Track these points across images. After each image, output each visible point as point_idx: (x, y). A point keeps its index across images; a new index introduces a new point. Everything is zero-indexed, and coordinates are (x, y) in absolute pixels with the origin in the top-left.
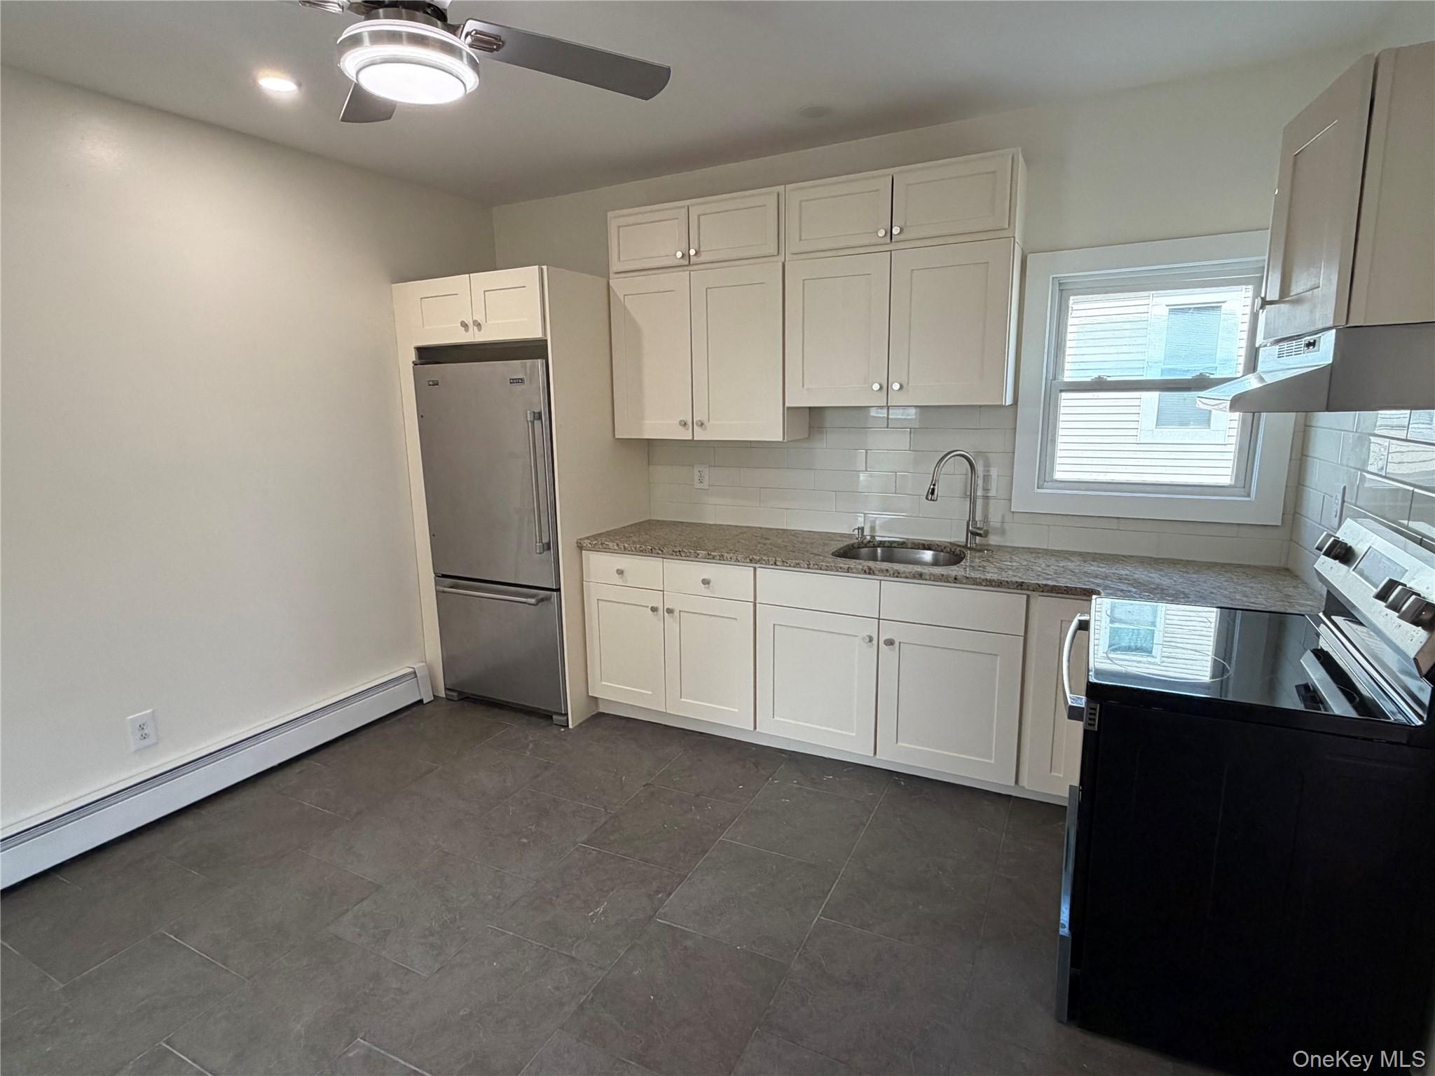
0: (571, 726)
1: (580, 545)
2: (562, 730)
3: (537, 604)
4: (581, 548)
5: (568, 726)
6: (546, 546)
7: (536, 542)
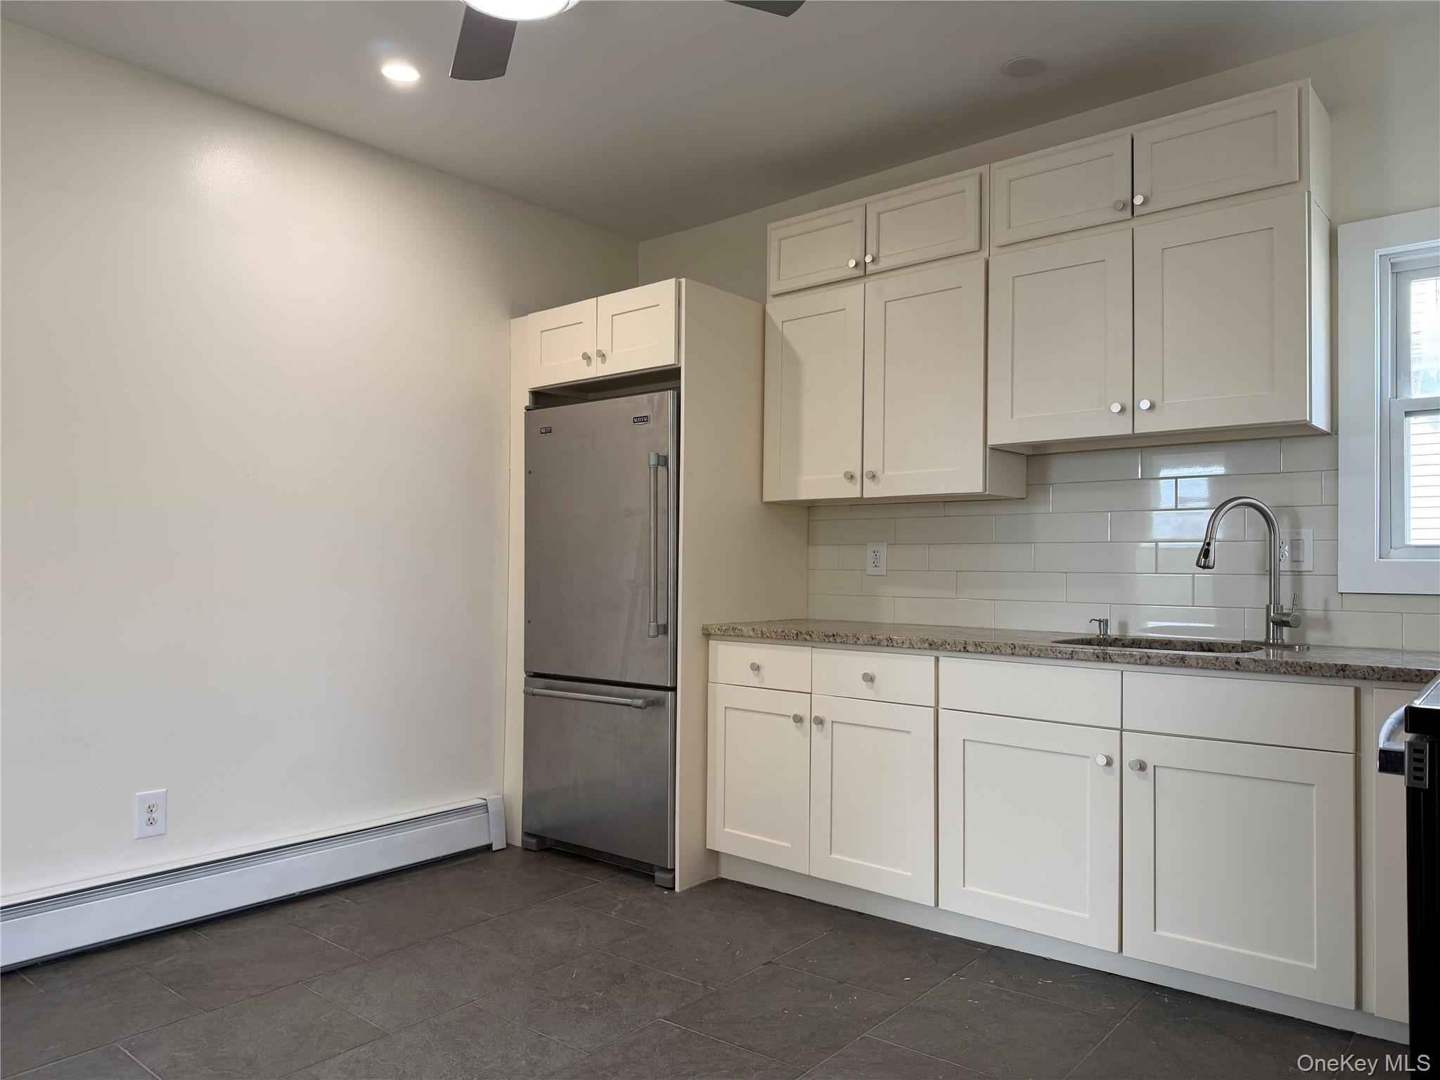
0: (677, 889)
1: (706, 632)
2: (666, 892)
3: (645, 708)
4: (707, 635)
5: (673, 888)
6: (661, 630)
7: (650, 622)
